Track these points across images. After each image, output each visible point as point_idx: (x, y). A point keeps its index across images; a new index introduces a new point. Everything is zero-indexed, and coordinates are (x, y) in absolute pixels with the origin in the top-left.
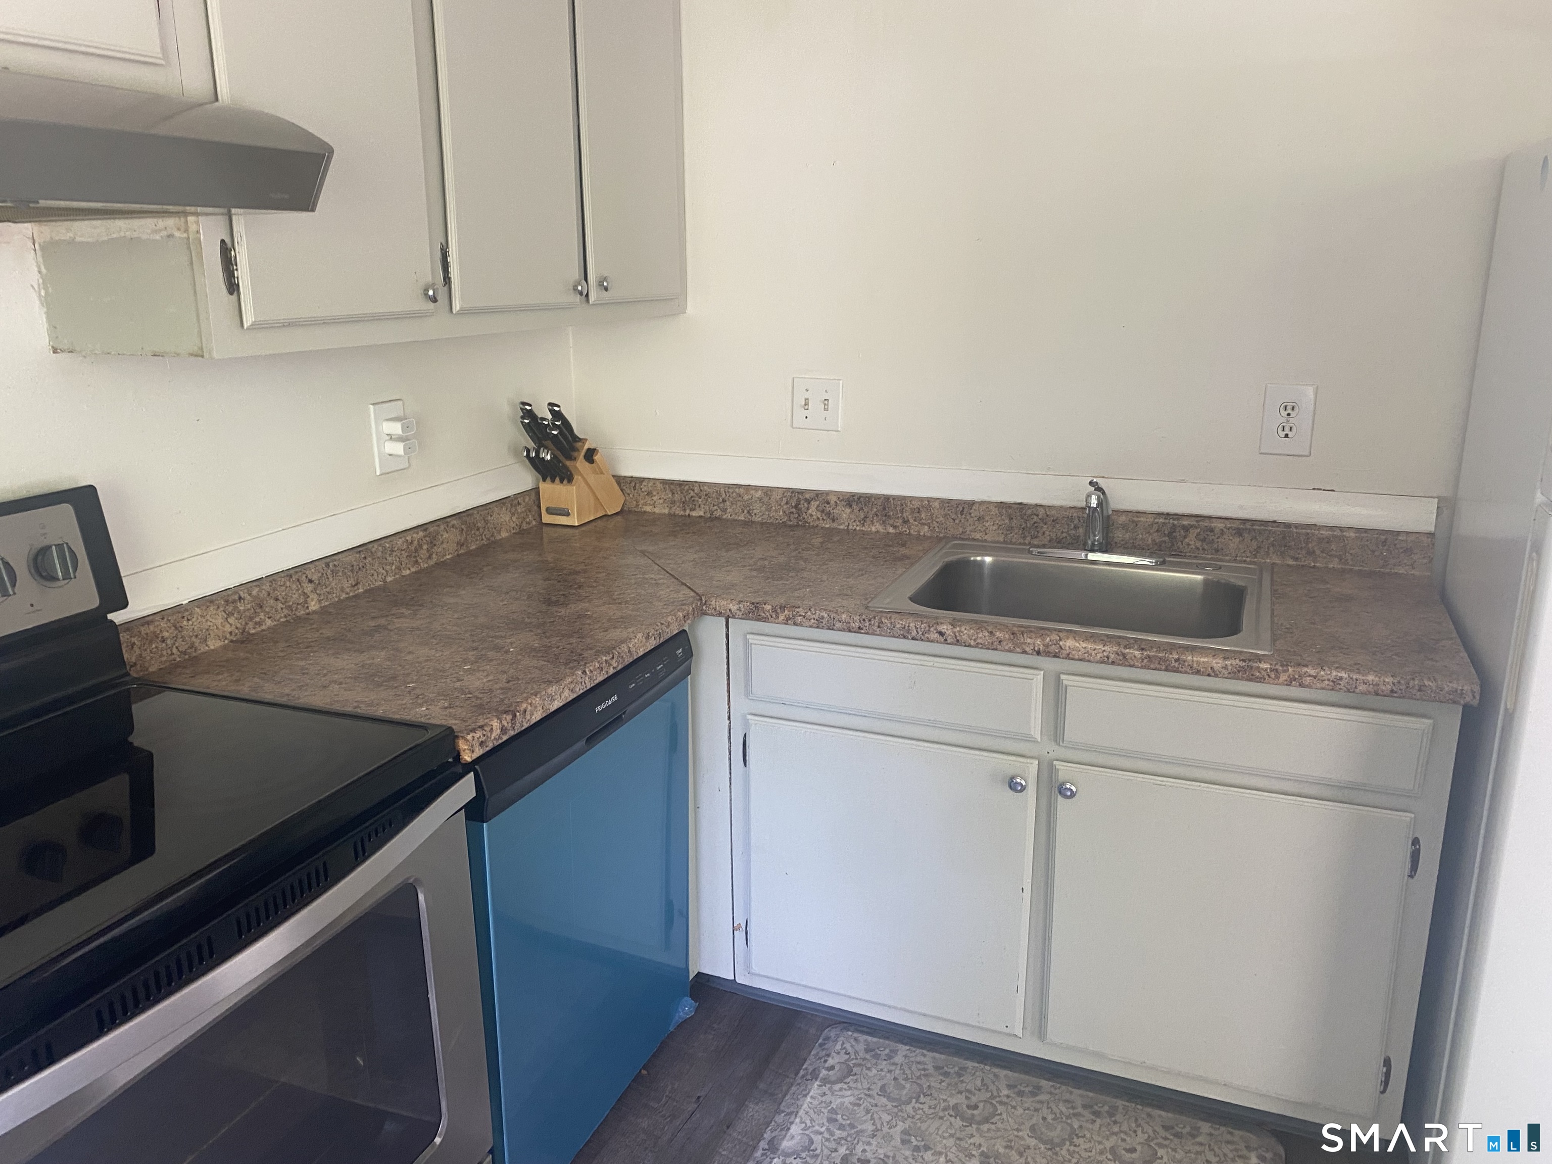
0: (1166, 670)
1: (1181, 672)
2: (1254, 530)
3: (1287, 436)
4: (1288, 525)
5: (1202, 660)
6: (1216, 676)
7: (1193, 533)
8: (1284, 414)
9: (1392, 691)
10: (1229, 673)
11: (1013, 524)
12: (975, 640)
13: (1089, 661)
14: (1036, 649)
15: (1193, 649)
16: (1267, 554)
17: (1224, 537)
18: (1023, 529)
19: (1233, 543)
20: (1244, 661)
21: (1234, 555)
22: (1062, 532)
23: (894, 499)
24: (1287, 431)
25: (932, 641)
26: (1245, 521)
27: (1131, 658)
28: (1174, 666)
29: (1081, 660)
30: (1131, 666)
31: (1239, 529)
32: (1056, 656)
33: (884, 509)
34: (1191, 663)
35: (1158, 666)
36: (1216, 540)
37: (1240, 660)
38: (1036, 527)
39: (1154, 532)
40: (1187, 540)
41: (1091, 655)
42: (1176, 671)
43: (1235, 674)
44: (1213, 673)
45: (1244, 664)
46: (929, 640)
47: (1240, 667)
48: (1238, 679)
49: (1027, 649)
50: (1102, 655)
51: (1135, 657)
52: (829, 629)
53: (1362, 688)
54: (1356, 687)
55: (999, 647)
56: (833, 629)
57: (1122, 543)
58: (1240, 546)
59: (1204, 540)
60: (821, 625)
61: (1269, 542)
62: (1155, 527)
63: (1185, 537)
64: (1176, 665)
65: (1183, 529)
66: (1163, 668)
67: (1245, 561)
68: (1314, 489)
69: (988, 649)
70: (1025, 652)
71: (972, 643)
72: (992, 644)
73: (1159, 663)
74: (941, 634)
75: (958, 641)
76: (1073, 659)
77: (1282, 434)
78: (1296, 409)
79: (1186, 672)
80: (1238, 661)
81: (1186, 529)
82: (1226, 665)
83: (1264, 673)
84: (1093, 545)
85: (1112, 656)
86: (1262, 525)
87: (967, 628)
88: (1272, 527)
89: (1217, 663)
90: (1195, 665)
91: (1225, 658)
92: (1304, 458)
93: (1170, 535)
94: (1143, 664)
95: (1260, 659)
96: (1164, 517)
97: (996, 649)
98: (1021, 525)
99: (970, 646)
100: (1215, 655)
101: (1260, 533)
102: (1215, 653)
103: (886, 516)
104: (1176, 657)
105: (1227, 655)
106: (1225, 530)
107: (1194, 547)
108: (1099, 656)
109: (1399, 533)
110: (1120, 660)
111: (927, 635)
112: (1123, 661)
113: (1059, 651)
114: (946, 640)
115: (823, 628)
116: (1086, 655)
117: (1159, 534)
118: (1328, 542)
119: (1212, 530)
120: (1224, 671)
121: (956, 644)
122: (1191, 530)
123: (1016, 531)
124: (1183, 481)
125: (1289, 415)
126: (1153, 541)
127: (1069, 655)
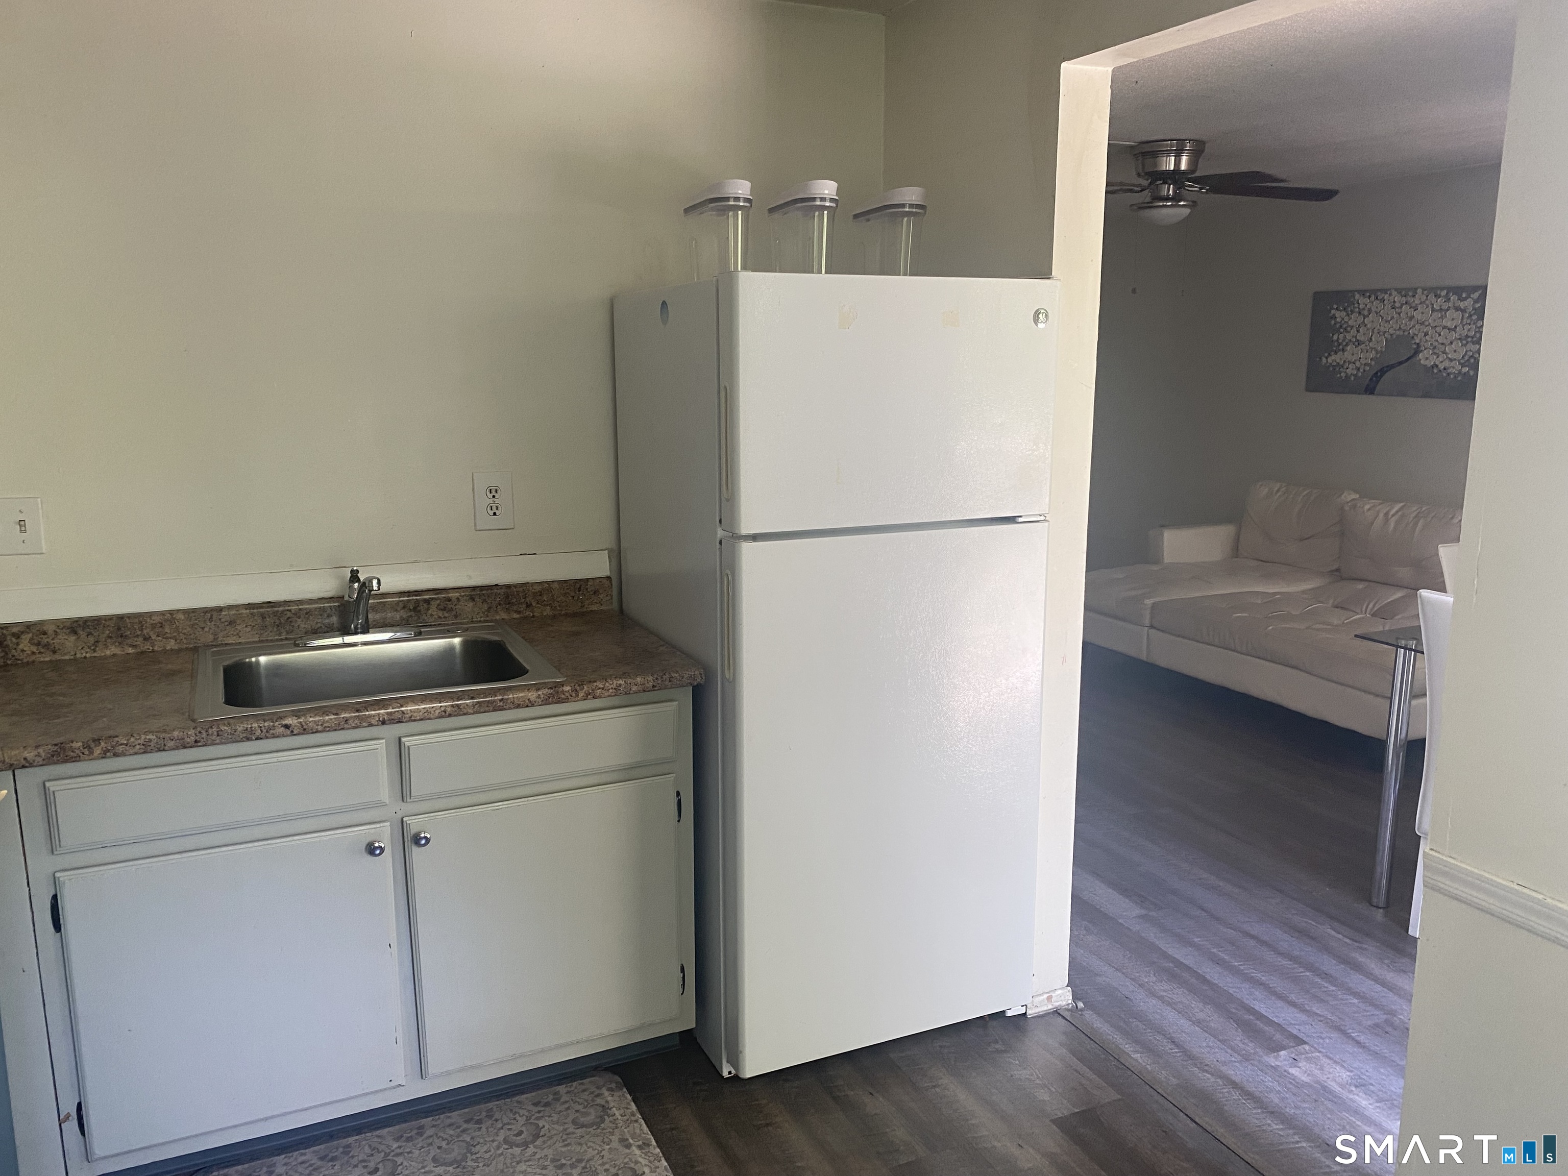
0: (494, 710)
1: (505, 709)
2: (483, 594)
3: (495, 514)
4: (508, 586)
5: (520, 695)
6: (533, 705)
7: (434, 605)
8: (490, 496)
9: (654, 686)
10: (542, 701)
11: (267, 623)
12: (322, 725)
13: (429, 719)
14: (381, 719)
15: (509, 689)
16: (497, 612)
17: (460, 603)
18: (278, 626)
19: (468, 607)
20: (551, 688)
21: (470, 617)
22: (317, 623)
23: (129, 618)
24: (495, 510)
25: (278, 737)
26: (474, 588)
27: (464, 708)
28: (500, 706)
29: (422, 719)
30: (465, 714)
31: (470, 595)
32: (400, 722)
33: (119, 629)
34: (512, 700)
35: (487, 709)
36: (455, 607)
37: (548, 689)
38: (291, 622)
39: (401, 610)
40: (430, 612)
41: (430, 713)
42: (501, 709)
43: (546, 702)
44: (530, 704)
45: (552, 691)
46: (274, 736)
47: (549, 694)
48: (550, 704)
49: (373, 722)
50: (440, 711)
51: (467, 705)
52: (159, 750)
53: (634, 688)
54: (630, 690)
55: (346, 726)
56: (164, 750)
57: (374, 623)
58: (475, 609)
59: (444, 609)
60: (149, 749)
61: (496, 602)
62: (401, 605)
63: (428, 609)
64: (501, 704)
65: (425, 603)
66: (491, 709)
67: (480, 621)
68: (521, 555)
69: (336, 730)
70: (371, 725)
71: (320, 728)
72: (339, 724)
73: (487, 706)
74: (287, 727)
75: (305, 730)
76: (415, 721)
77: (491, 513)
78: (499, 492)
79: (510, 708)
80: (547, 690)
81: (427, 601)
82: (539, 695)
83: (567, 694)
84: (356, 628)
85: (449, 710)
86: (488, 589)
87: (312, 715)
88: (497, 589)
89: (532, 695)
90: (516, 701)
91: (538, 690)
92: (510, 530)
93: (415, 609)
94: (475, 710)
95: (562, 684)
96: (407, 594)
97: (343, 729)
98: (274, 622)
99: (317, 732)
100: (529, 690)
101: (489, 596)
102: (528, 688)
103: (122, 636)
104: (500, 698)
105: (538, 687)
106: (460, 598)
107: (436, 617)
108: (437, 712)
109: (587, 580)
110: (455, 711)
111: (271, 732)
112: (458, 711)
113: (402, 717)
114: (292, 732)
115: (151, 751)
116: (426, 714)
117: (406, 610)
118: (540, 595)
119: (449, 600)
120: (537, 700)
121: (303, 734)
122: (432, 603)
123: (271, 629)
124: (416, 562)
125: (494, 496)
126: (401, 617)
127: (411, 717)
